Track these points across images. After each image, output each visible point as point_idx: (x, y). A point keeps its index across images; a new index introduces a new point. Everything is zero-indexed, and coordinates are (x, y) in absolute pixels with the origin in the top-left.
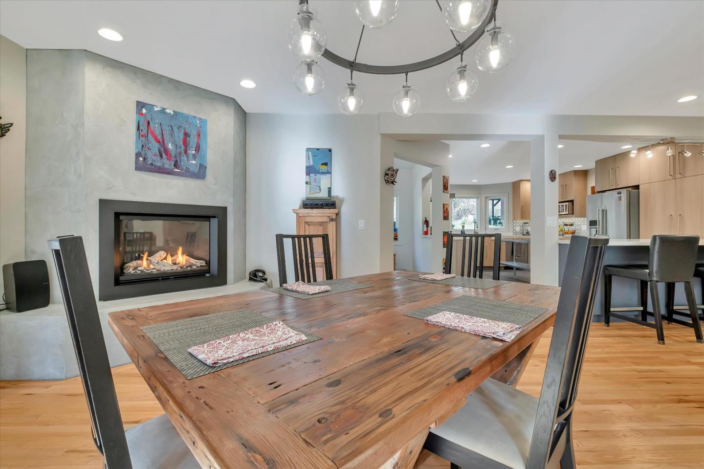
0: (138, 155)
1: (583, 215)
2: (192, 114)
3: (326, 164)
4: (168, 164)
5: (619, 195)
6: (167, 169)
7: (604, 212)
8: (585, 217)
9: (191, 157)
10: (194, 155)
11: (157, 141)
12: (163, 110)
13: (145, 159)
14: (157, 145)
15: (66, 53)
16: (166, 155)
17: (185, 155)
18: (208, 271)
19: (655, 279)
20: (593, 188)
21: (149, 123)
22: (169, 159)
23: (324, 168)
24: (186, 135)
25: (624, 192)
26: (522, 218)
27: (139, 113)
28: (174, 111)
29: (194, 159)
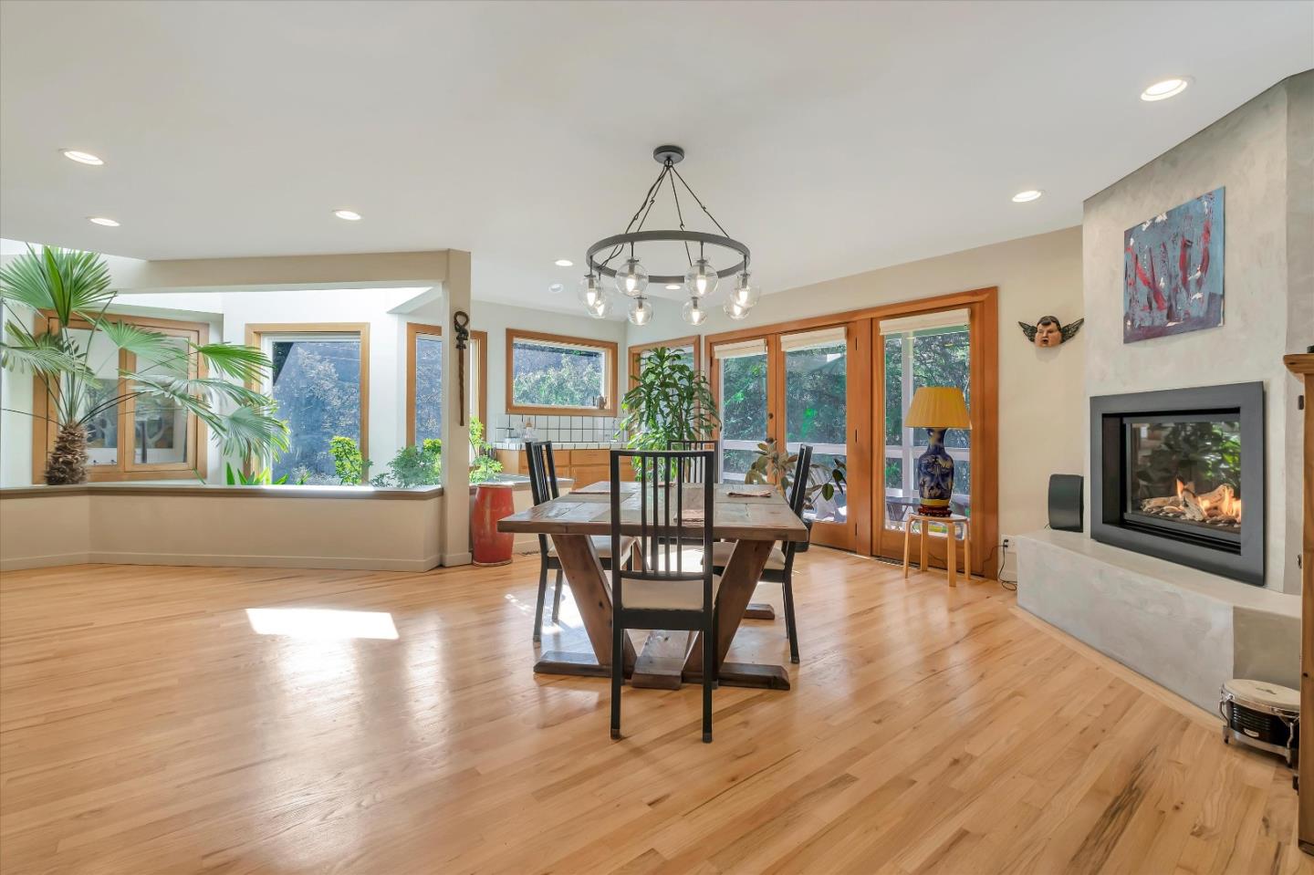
0: (1126, 318)
4: (1159, 318)
6: (1158, 327)
9: (1192, 287)
10: (1199, 282)
11: (1146, 282)
12: (1154, 219)
13: (1133, 321)
14: (1145, 290)
16: (1157, 301)
17: (1183, 289)
21: (1138, 259)
22: (1161, 307)
24: (1185, 245)
27: (1127, 248)
28: (1168, 213)
29: (1199, 291)
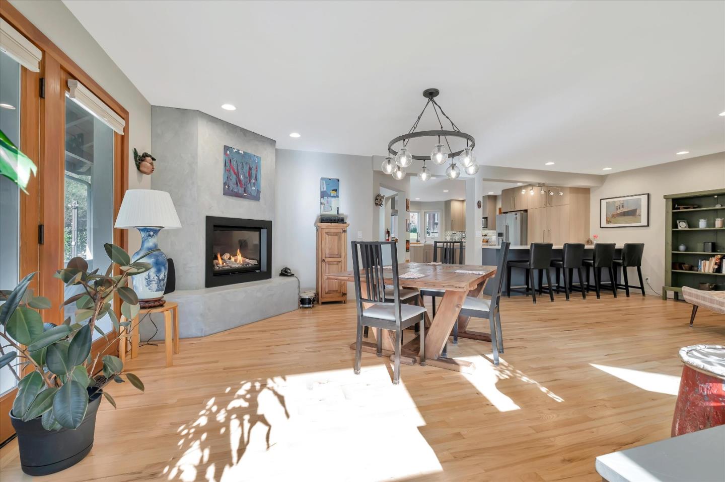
0: (225, 184)
1: (494, 228)
2: (253, 153)
3: (335, 190)
4: (241, 191)
5: (516, 216)
6: (240, 194)
7: (507, 227)
8: (495, 230)
9: (252, 184)
10: (254, 183)
11: (235, 173)
12: (238, 150)
13: (228, 186)
14: (235, 176)
15: (183, 112)
16: (240, 183)
18: (259, 268)
19: (532, 268)
20: (500, 209)
21: (231, 161)
22: (241, 186)
23: (334, 193)
24: (250, 169)
25: (519, 213)
26: (452, 229)
27: (225, 153)
28: (244, 152)
29: (254, 186)
